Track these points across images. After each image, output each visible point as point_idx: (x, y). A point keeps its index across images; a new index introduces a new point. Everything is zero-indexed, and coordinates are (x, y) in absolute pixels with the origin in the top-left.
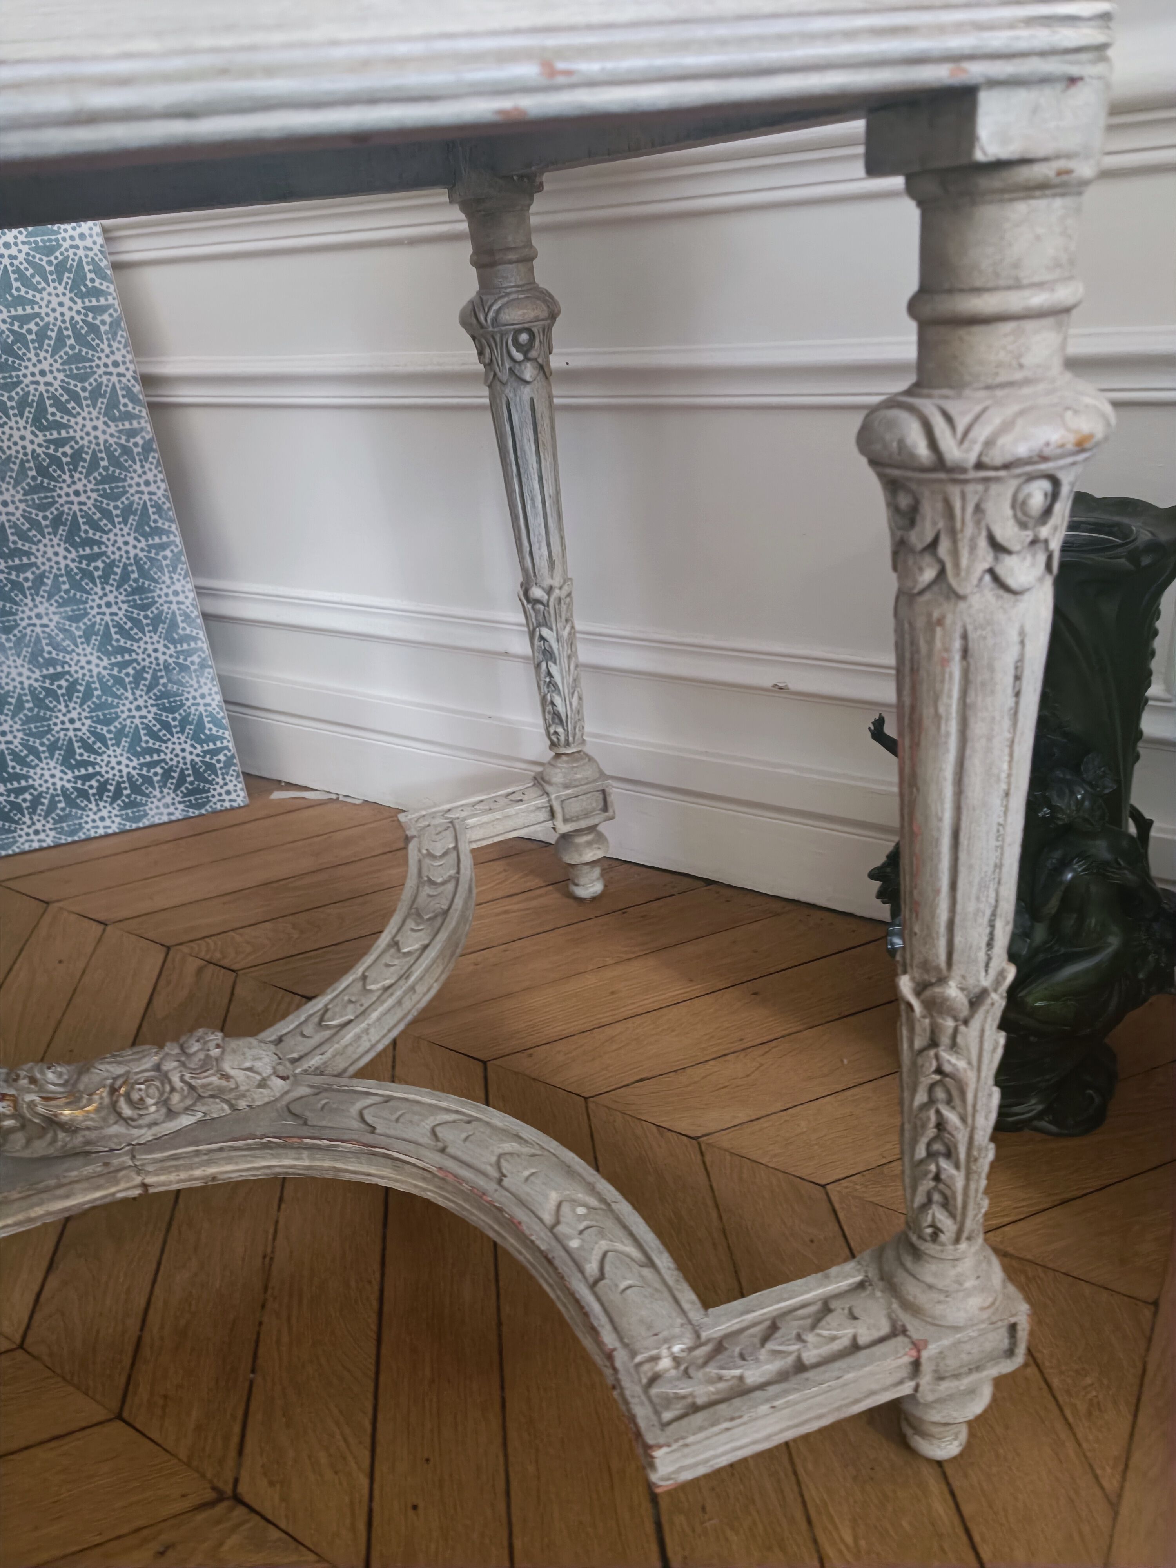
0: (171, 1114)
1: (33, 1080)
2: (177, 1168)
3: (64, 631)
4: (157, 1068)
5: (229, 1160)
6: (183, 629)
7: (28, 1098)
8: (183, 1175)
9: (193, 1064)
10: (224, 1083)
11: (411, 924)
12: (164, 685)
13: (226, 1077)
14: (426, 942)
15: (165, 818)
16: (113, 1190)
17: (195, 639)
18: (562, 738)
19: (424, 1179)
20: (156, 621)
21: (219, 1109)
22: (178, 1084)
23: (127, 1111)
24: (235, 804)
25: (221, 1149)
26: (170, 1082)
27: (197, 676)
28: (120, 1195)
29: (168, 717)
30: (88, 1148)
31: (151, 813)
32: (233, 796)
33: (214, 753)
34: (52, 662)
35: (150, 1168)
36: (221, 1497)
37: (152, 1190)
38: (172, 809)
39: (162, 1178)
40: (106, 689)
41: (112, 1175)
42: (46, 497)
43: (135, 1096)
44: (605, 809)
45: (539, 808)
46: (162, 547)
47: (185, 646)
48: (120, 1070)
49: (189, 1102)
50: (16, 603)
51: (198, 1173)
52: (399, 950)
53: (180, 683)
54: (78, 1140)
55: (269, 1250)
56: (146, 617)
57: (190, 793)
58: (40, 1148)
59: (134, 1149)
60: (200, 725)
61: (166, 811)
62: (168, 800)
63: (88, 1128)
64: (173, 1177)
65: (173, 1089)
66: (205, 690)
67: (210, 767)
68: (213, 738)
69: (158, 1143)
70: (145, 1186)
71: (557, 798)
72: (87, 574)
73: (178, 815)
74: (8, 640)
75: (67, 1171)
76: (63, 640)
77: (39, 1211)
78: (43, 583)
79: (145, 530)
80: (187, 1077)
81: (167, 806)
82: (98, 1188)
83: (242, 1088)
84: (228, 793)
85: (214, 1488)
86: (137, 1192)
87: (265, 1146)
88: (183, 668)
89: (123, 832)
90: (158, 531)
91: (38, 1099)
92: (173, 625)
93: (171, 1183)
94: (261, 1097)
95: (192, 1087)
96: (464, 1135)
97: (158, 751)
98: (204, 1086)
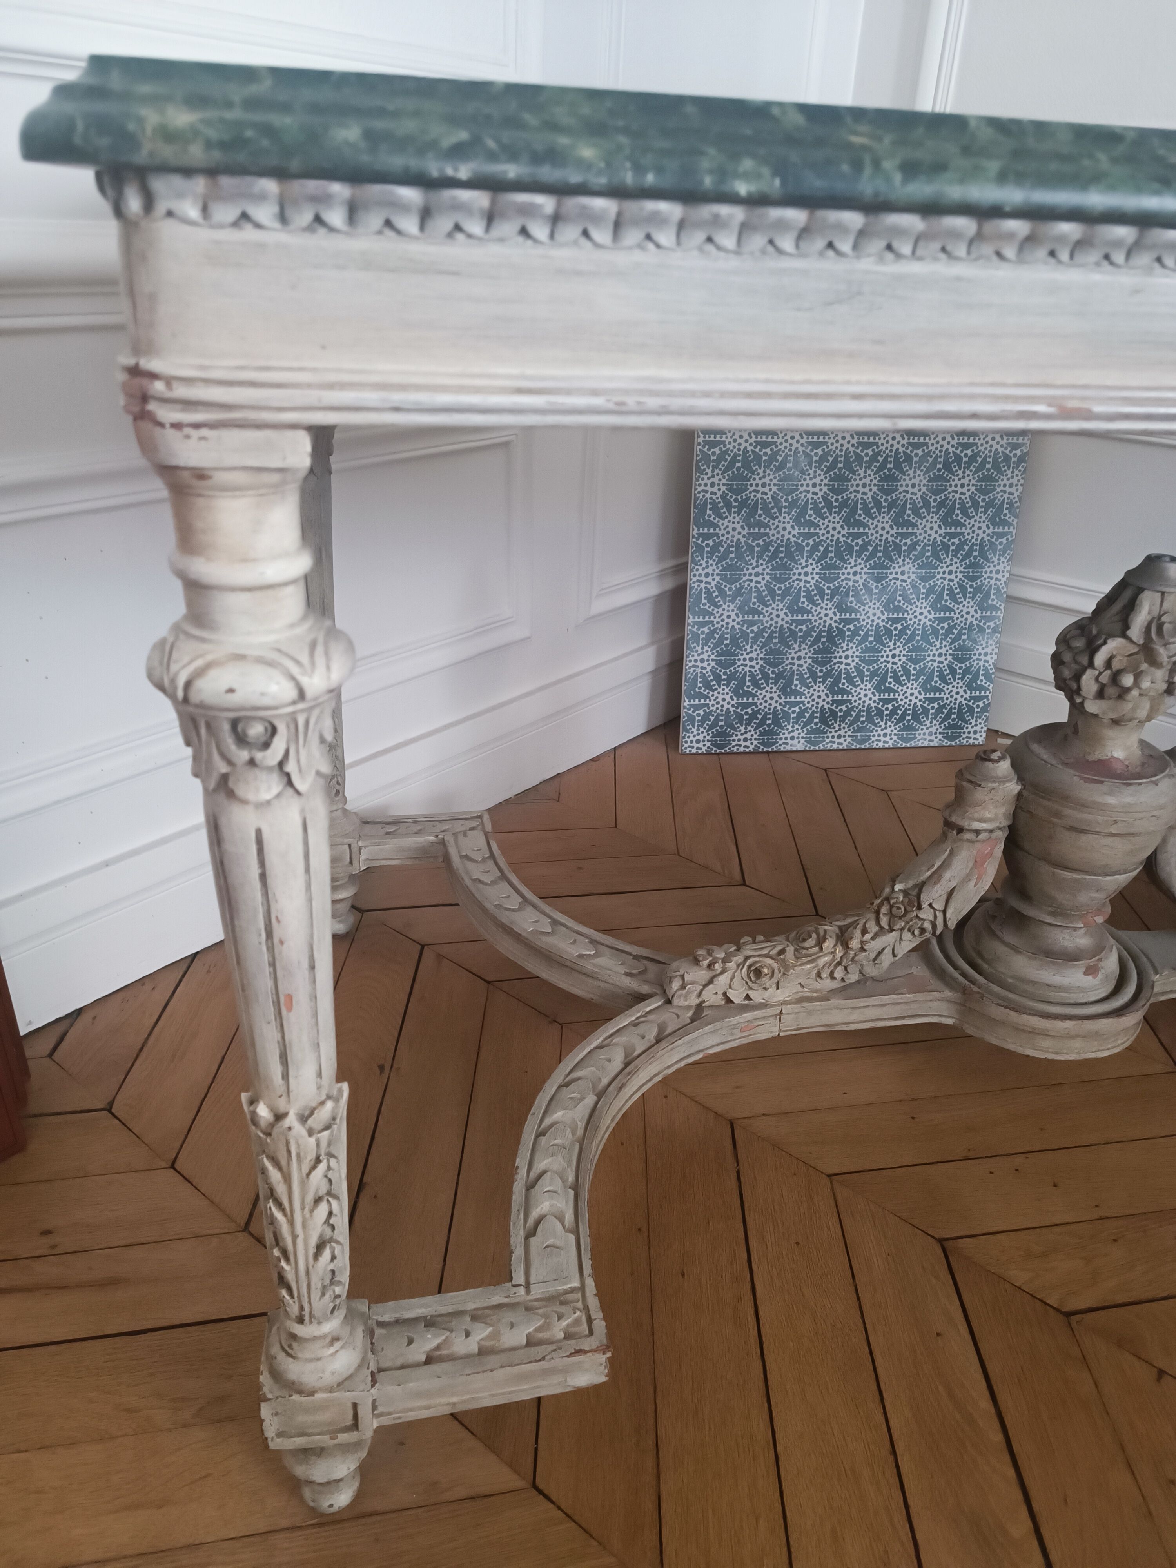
3: (914, 586)
6: (993, 600)
12: (964, 641)
15: (926, 744)
17: (997, 609)
20: (977, 590)
24: (976, 742)
27: (988, 638)
29: (957, 666)
31: (919, 738)
32: (977, 736)
33: (977, 699)
34: (898, 609)
38: (933, 737)
40: (925, 637)
42: (941, 485)
46: (1002, 535)
47: (989, 614)
50: (892, 561)
53: (975, 641)
56: (971, 586)
57: (950, 727)
60: (976, 676)
61: (929, 738)
62: (933, 730)
66: (989, 650)
67: (971, 710)
68: (981, 688)
72: (945, 547)
73: (936, 743)
74: (876, 587)
76: (911, 594)
78: (915, 549)
79: (996, 521)
81: (931, 734)
84: (975, 732)
88: (981, 630)
89: (895, 748)
90: (1005, 523)
92: (987, 596)
97: (941, 691)
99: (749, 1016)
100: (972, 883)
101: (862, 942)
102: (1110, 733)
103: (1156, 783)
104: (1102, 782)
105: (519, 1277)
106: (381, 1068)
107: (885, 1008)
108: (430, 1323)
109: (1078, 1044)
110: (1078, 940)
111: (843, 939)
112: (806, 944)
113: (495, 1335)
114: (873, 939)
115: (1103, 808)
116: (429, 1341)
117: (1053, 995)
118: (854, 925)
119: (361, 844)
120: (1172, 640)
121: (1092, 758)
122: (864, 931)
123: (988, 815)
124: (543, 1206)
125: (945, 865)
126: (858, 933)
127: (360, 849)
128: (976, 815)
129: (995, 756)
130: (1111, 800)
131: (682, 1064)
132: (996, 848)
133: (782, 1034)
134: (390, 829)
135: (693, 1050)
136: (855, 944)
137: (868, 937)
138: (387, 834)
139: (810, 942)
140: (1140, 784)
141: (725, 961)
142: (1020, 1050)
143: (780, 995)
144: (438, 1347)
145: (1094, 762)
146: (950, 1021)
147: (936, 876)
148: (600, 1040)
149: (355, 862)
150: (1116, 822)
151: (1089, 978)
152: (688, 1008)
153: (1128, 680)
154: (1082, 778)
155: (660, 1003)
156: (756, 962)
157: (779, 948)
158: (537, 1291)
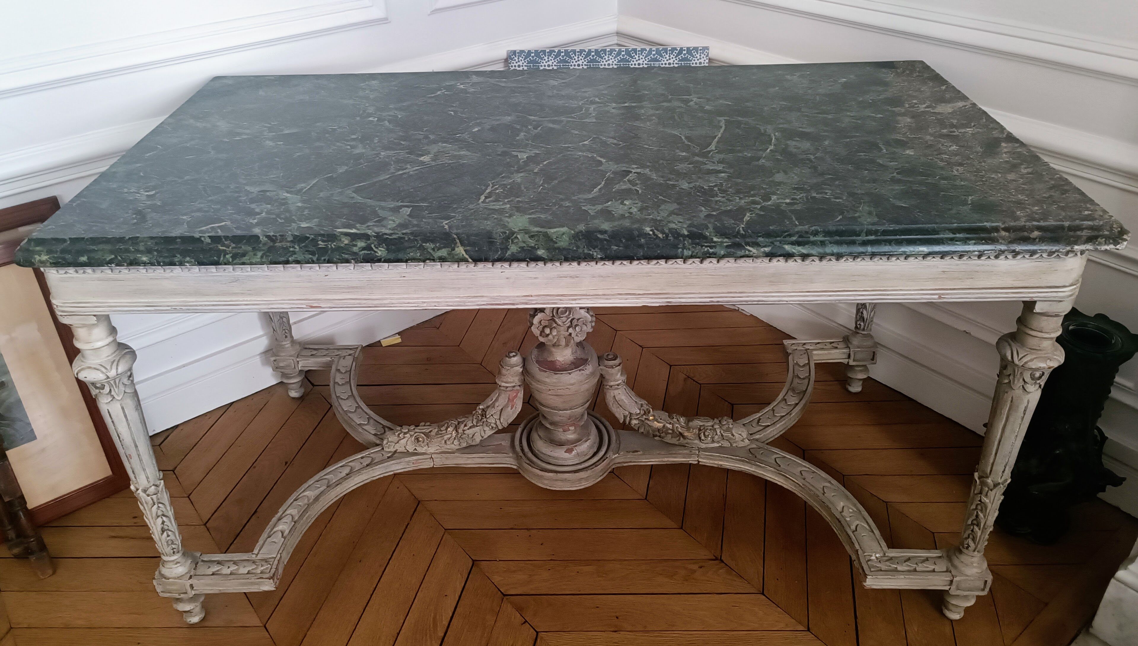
0: (713, 441)
1: (678, 420)
2: (711, 459)
4: (713, 426)
5: (727, 462)
7: (677, 425)
8: (711, 462)
9: (725, 428)
10: (732, 437)
11: (790, 393)
13: (733, 435)
14: (797, 402)
16: (688, 460)
18: (862, 327)
19: (795, 486)
21: (726, 444)
22: (719, 433)
23: (703, 438)
25: (727, 457)
26: (716, 432)
28: (690, 462)
30: (686, 445)
35: (702, 456)
36: (716, 559)
37: (700, 463)
39: (704, 461)
41: (690, 455)
43: (707, 434)
44: (873, 359)
45: (844, 353)
48: (702, 424)
49: (720, 439)
51: (716, 462)
52: (786, 403)
54: (686, 441)
55: (725, 493)
58: (674, 441)
59: (699, 449)
63: (690, 439)
64: (708, 461)
65: (716, 434)
69: (706, 450)
70: (699, 462)
71: (853, 351)
75: (679, 450)
77: (666, 459)
80: (722, 432)
82: (684, 458)
83: (737, 440)
85: (714, 556)
86: (696, 462)
87: (743, 461)
91: (679, 427)
93: (707, 463)
94: (742, 444)
95: (722, 435)
96: (811, 477)
98: (726, 436)
99: (415, 458)
100: (510, 408)
101: (464, 431)
102: (553, 350)
103: (570, 374)
104: (546, 371)
105: (256, 551)
106: (286, 463)
107: (484, 459)
108: (219, 563)
109: (559, 483)
110: (568, 436)
111: (456, 429)
112: (442, 429)
113: (237, 569)
114: (468, 429)
115: (544, 383)
116: (215, 568)
117: (551, 461)
118: (462, 422)
119: (298, 359)
120: (562, 316)
121: (549, 359)
122: (465, 426)
123: (509, 380)
124: (280, 527)
125: (497, 400)
126: (463, 425)
127: (298, 362)
128: (504, 380)
129: (512, 354)
130: (547, 380)
131: (382, 476)
132: (519, 394)
133: (435, 466)
134: (314, 352)
135: (387, 471)
136: (460, 431)
137: (466, 428)
138: (312, 355)
139: (443, 428)
140: (562, 374)
141: (405, 433)
142: (536, 483)
143: (431, 450)
144: (218, 571)
145: (549, 361)
146: (515, 467)
147: (493, 406)
148: (344, 463)
149: (297, 368)
150: (550, 390)
151: (567, 454)
152: (390, 452)
153: (547, 331)
154: (539, 369)
155: (380, 449)
156: (418, 435)
157: (431, 429)
158: (260, 557)
